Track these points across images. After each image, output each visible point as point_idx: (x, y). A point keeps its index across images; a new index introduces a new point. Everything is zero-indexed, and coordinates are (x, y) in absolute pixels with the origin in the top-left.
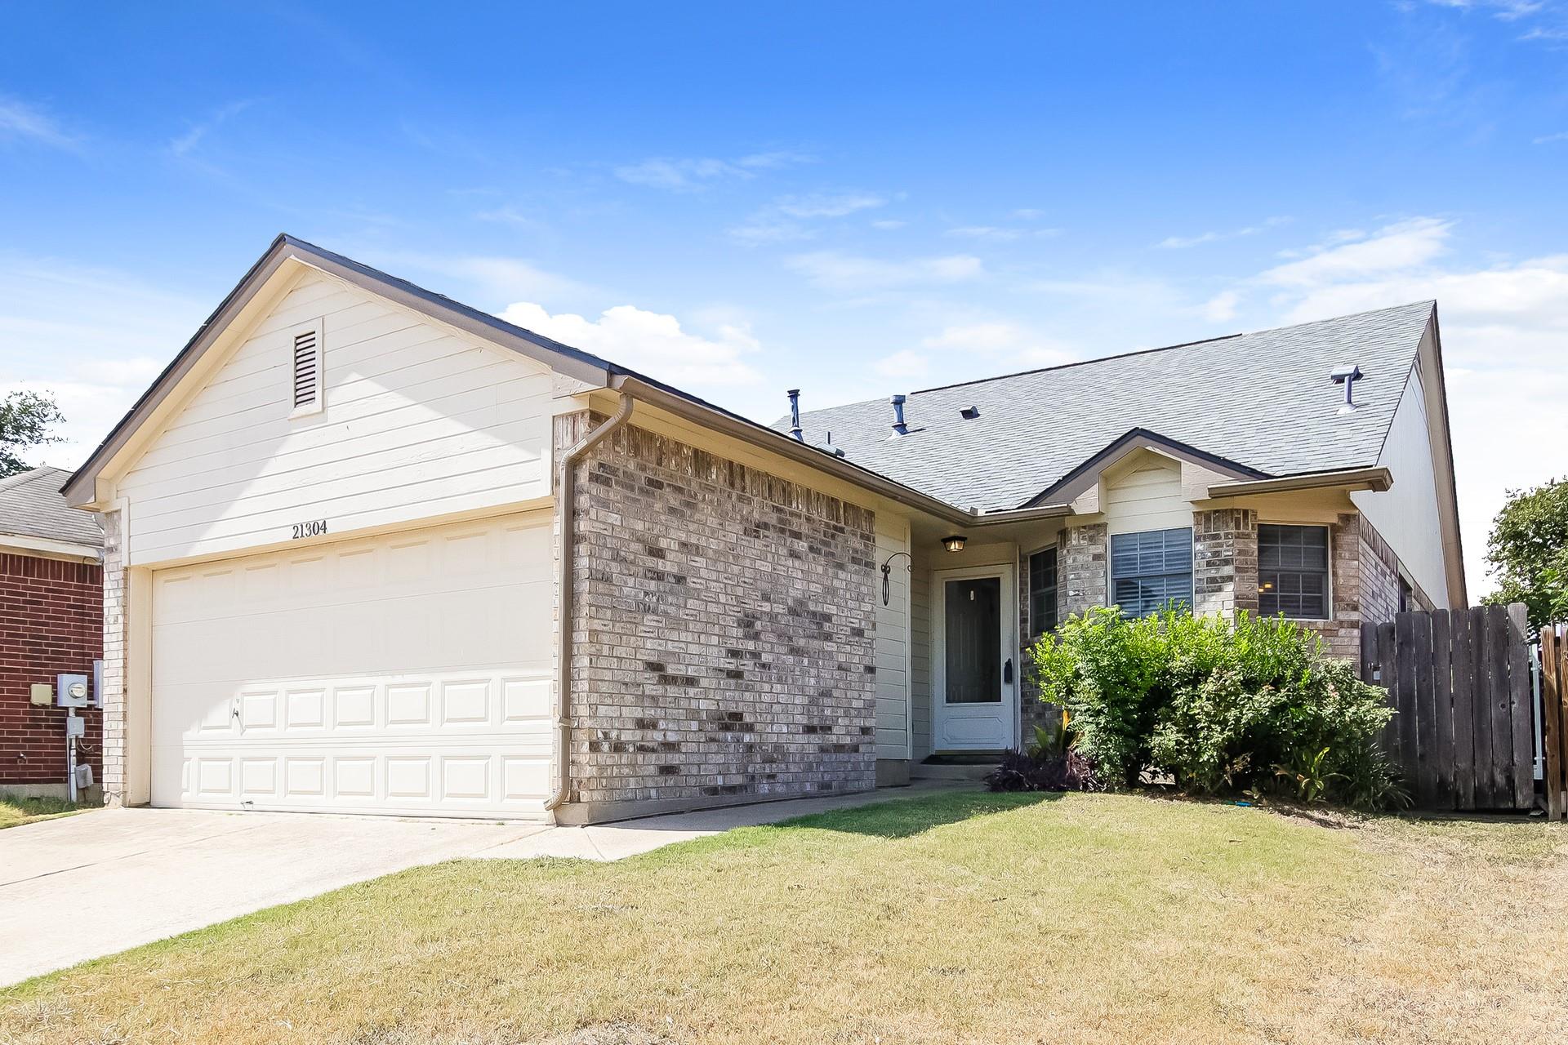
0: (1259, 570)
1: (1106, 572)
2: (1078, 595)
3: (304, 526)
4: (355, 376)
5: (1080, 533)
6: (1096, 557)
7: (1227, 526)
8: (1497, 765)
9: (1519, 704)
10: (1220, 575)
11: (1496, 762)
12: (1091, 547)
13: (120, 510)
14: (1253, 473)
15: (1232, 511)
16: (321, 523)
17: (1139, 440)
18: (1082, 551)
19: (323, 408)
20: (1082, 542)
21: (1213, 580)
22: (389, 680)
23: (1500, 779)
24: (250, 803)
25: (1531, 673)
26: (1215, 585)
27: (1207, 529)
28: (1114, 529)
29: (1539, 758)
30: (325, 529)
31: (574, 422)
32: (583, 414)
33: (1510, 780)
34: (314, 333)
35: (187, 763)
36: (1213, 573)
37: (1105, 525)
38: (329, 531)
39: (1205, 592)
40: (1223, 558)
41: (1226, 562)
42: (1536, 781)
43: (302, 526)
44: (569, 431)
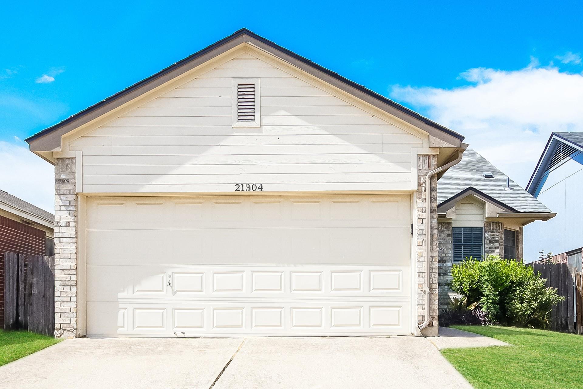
0: (504, 245)
1: (451, 242)
2: (441, 250)
3: (245, 185)
4: (283, 113)
5: (442, 225)
6: (448, 235)
7: (497, 228)
8: (563, 318)
9: (570, 297)
10: (494, 246)
11: (563, 316)
12: (446, 231)
13: (75, 158)
14: (513, 210)
15: (498, 222)
16: (258, 185)
17: (471, 192)
18: (442, 232)
19: (260, 126)
20: (442, 229)
21: (491, 248)
22: (293, 268)
23: (564, 322)
24: (183, 333)
25: (573, 286)
26: (493, 249)
27: (490, 229)
28: (454, 225)
29: (575, 315)
30: (261, 188)
31: (429, 159)
32: (434, 156)
33: (567, 323)
34: (254, 85)
35: (121, 312)
36: (491, 245)
37: (450, 223)
38: (264, 189)
39: (489, 252)
40: (495, 240)
41: (496, 241)
42: (574, 323)
43: (243, 185)
44: (426, 162)
